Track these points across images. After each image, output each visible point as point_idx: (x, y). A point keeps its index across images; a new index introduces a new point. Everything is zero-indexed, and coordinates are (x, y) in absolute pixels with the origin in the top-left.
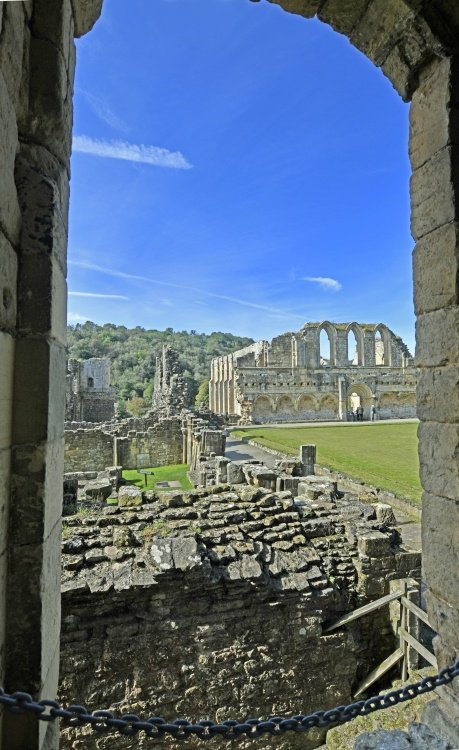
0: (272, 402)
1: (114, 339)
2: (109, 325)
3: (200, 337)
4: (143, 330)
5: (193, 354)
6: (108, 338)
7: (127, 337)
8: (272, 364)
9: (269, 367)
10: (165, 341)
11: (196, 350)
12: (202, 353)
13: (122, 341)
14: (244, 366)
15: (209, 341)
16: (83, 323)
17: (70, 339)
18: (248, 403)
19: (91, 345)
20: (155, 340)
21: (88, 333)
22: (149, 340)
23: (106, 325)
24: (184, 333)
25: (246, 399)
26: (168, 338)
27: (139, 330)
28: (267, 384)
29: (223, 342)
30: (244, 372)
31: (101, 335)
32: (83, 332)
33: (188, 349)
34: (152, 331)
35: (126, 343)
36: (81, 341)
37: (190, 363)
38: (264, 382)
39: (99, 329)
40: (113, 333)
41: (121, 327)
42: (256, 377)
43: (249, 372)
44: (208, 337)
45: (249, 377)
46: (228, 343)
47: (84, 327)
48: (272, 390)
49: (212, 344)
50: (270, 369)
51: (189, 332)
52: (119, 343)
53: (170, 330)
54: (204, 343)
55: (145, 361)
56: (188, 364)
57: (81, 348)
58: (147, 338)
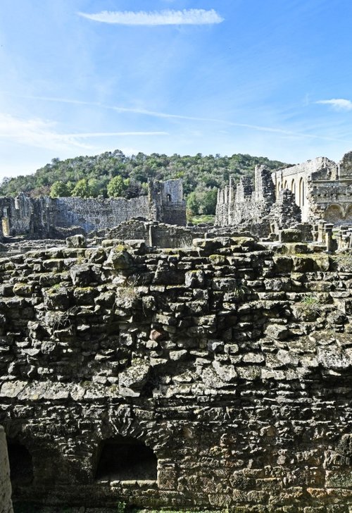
0: (342, 209)
1: (159, 165)
2: (154, 154)
3: (224, 159)
4: (179, 157)
5: (219, 173)
6: (155, 164)
7: (168, 163)
8: (343, 177)
9: (340, 179)
10: (197, 163)
11: (222, 170)
12: (226, 172)
13: (165, 166)
14: (317, 180)
15: (231, 162)
16: (136, 154)
17: (129, 167)
18: (320, 211)
19: (143, 170)
20: (189, 164)
21: (140, 162)
22: (185, 164)
23: (152, 155)
24: (211, 157)
25: (319, 208)
26: (199, 161)
27: (176, 157)
28: (339, 194)
29: (243, 162)
30: (317, 185)
31: (150, 162)
32: (137, 161)
33: (215, 169)
34: (186, 157)
35: (168, 168)
36: (136, 167)
37: (217, 180)
38: (336, 193)
39: (148, 158)
40: (158, 160)
41: (163, 155)
42: (328, 189)
43: (322, 185)
44: (230, 158)
45: (321, 189)
46: (247, 162)
47: (137, 157)
48: (342, 199)
49: (234, 164)
50: (341, 182)
51: (214, 156)
52: (163, 168)
53: (199, 154)
54: (227, 164)
55: (184, 181)
56: (215, 182)
57: (137, 173)
58: (183, 163)
